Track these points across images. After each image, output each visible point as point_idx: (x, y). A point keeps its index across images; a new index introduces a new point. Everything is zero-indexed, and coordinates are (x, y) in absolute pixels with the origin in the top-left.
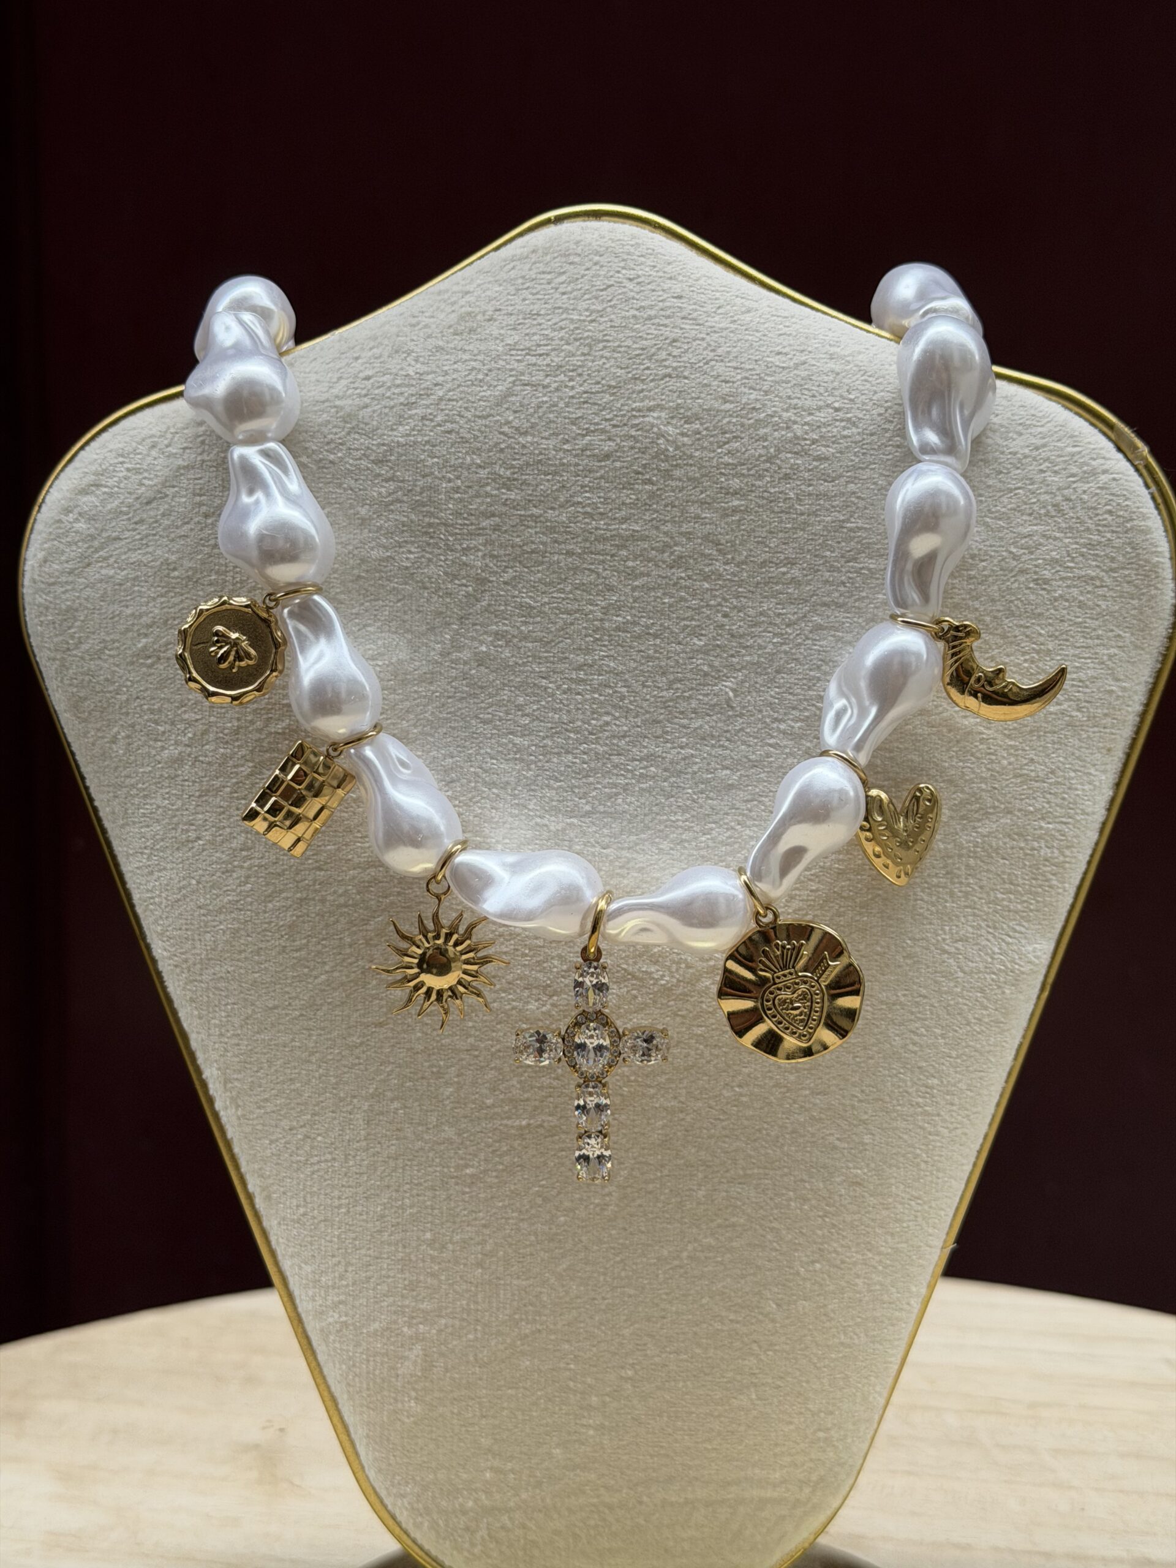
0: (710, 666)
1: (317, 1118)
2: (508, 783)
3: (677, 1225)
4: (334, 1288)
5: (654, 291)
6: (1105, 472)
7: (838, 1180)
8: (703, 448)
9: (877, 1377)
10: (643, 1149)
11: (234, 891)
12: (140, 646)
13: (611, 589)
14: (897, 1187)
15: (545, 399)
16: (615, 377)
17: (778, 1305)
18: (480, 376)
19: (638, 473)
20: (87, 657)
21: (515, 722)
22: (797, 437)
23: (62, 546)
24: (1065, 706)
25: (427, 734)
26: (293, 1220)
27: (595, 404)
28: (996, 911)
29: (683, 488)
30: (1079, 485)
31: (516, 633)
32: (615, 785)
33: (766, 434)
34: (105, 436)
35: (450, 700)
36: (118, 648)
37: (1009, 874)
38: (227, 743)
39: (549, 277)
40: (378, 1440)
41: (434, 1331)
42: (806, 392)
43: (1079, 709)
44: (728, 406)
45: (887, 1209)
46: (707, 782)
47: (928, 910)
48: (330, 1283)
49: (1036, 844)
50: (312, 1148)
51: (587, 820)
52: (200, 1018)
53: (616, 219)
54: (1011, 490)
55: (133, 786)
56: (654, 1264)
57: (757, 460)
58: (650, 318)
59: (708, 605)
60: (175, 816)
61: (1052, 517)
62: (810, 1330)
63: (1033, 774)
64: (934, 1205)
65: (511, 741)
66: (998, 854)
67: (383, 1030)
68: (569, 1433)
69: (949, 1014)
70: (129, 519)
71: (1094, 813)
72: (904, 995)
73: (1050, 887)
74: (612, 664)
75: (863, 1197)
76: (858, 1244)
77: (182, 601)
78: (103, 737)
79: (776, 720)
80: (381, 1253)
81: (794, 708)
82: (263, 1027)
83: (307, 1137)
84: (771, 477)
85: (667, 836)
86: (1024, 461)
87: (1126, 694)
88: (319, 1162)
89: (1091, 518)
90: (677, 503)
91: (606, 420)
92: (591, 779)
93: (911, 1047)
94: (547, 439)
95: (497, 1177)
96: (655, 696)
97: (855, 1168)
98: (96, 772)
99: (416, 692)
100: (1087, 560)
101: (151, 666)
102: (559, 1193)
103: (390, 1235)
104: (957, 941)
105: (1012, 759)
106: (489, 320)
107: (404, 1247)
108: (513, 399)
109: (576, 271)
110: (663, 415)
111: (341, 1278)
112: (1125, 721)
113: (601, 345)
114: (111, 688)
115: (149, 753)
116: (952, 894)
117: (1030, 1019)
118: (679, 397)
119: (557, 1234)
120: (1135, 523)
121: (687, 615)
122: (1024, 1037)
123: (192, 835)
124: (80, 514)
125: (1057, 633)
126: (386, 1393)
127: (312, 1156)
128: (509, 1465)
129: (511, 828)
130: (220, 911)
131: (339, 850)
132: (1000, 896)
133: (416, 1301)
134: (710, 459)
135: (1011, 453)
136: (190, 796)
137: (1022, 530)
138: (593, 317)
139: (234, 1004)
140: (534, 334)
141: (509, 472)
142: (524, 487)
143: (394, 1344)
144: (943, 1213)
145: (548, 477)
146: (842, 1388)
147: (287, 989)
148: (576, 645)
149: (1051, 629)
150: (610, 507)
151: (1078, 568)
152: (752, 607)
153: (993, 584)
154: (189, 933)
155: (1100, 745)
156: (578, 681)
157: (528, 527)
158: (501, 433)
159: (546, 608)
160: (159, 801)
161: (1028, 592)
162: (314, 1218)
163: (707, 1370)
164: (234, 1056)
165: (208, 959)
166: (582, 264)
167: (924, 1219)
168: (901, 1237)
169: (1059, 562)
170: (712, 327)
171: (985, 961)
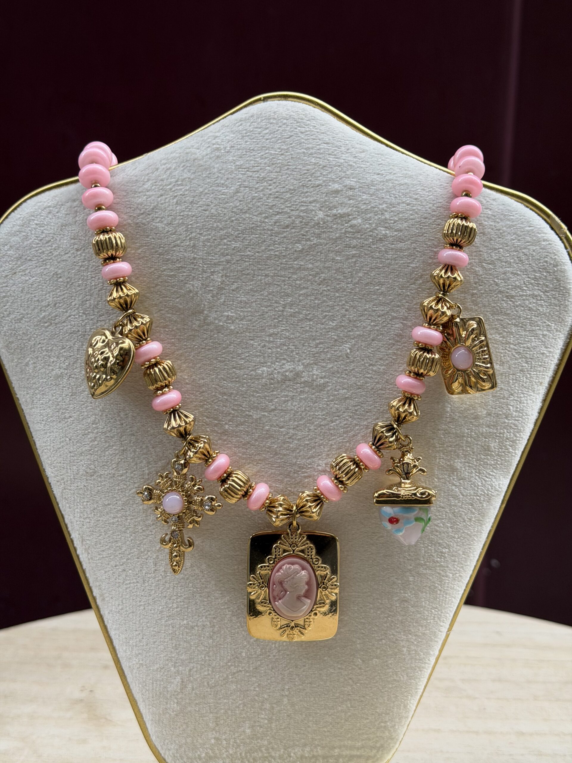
0: (338, 336)
1: (129, 561)
2: (232, 393)
4: (136, 646)
5: (314, 139)
6: (544, 240)
7: (396, 599)
9: (412, 696)
11: (88, 444)
12: (41, 316)
14: (425, 603)
15: (256, 195)
16: (293, 184)
17: (363, 661)
18: (222, 182)
19: (304, 235)
20: (13, 321)
21: (236, 362)
22: (386, 219)
24: (520, 361)
26: (116, 612)
27: (282, 198)
28: (480, 464)
29: (327, 244)
30: (531, 247)
31: (238, 316)
32: (287, 396)
33: (370, 217)
34: (24, 205)
35: (203, 350)
36: (30, 317)
39: (260, 130)
40: (157, 722)
41: (187, 670)
42: (392, 195)
43: (527, 363)
44: (351, 201)
45: (421, 613)
46: (335, 395)
47: (446, 463)
49: (502, 431)
50: (126, 576)
51: (272, 413)
52: (70, 508)
53: (295, 100)
54: (496, 249)
55: (37, 388)
57: (366, 230)
58: (311, 154)
59: (338, 305)
60: (58, 405)
61: (517, 263)
62: (379, 673)
63: (502, 396)
64: (443, 612)
65: (234, 372)
66: (482, 435)
68: (255, 722)
69: (455, 516)
70: (37, 251)
71: (532, 415)
73: (509, 452)
74: (287, 334)
75: (408, 607)
76: (404, 631)
77: (64, 294)
78: (21, 363)
79: (371, 365)
80: (161, 630)
81: (381, 359)
82: (102, 514)
83: (124, 570)
84: (373, 239)
85: (313, 423)
86: (503, 234)
87: (551, 355)
88: (130, 583)
89: (537, 265)
90: (323, 252)
91: (287, 207)
92: (275, 393)
93: (435, 533)
94: (257, 216)
95: (221, 594)
96: (309, 351)
97: (404, 593)
98: (18, 381)
99: (185, 345)
100: (534, 286)
101: (48, 326)
103: (166, 621)
104: (460, 480)
106: (228, 152)
107: (173, 627)
108: (239, 194)
109: (274, 128)
110: (318, 205)
111: (140, 641)
112: (550, 368)
113: (286, 167)
114: (26, 338)
116: (458, 456)
117: (496, 518)
118: (326, 196)
120: (559, 267)
122: (492, 527)
123: (67, 415)
124: (11, 246)
125: (517, 323)
126: (161, 700)
127: (127, 580)
128: (224, 737)
129: (233, 417)
130: (81, 454)
133: (178, 655)
134: (341, 229)
135: (497, 230)
136: (66, 395)
137: (501, 270)
138: (283, 152)
139: (87, 502)
140: (251, 160)
141: (236, 233)
142: (244, 241)
143: (166, 675)
144: (448, 615)
145: (257, 236)
146: (394, 702)
147: (115, 496)
148: (269, 323)
149: (514, 321)
150: (289, 252)
151: (529, 290)
152: (361, 307)
153: (485, 298)
154: (65, 465)
155: (537, 381)
156: (269, 342)
157: (246, 261)
158: (232, 212)
159: (254, 304)
160: (50, 397)
161: (503, 302)
162: (127, 611)
163: (326, 692)
164: (87, 528)
165: (74, 479)
166: (277, 124)
167: (439, 618)
168: (426, 627)
169: (519, 287)
170: (344, 159)
171: (474, 489)
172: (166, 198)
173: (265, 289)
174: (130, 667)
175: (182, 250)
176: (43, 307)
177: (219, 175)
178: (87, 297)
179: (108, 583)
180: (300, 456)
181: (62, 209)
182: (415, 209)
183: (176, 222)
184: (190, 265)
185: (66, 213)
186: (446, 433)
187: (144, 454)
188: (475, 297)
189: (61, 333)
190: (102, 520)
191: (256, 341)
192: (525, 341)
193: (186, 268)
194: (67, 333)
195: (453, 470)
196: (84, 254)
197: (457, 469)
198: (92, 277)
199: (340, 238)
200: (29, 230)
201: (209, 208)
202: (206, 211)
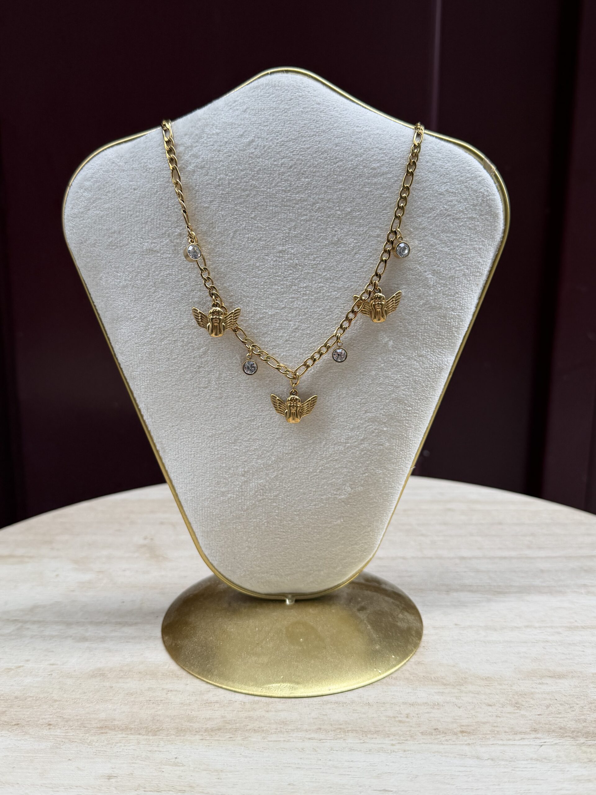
0: (330, 251)
1: (182, 422)
2: (253, 296)
3: (315, 460)
4: (189, 484)
5: (309, 101)
6: (480, 177)
9: (386, 514)
10: (303, 433)
11: (149, 337)
12: (109, 241)
13: (291, 220)
14: (396, 447)
15: (267, 144)
16: (294, 135)
17: (352, 489)
20: (89, 246)
21: (256, 272)
22: (364, 160)
23: (78, 202)
24: (462, 268)
25: (222, 277)
26: (174, 460)
27: (286, 146)
28: (434, 345)
30: (471, 181)
31: (256, 237)
32: (294, 298)
33: (352, 159)
34: (95, 158)
36: (101, 243)
37: (440, 332)
39: (268, 95)
40: (206, 538)
42: (368, 142)
43: (467, 269)
44: (338, 148)
45: (392, 454)
46: (328, 296)
48: (188, 482)
49: (450, 321)
50: (180, 433)
51: (283, 311)
52: (137, 385)
53: (294, 74)
54: (445, 183)
55: (109, 297)
56: (308, 475)
57: (349, 169)
58: (307, 112)
59: (329, 227)
60: (125, 308)
61: (460, 194)
62: (363, 497)
63: (450, 294)
64: (409, 452)
65: (254, 280)
67: (206, 390)
68: (276, 534)
69: (416, 384)
71: (471, 308)
72: (400, 377)
73: (455, 336)
74: (293, 251)
75: (384, 450)
76: (381, 467)
77: (125, 224)
78: (97, 278)
80: (207, 471)
82: (161, 389)
83: (178, 429)
84: (354, 176)
85: (313, 317)
86: (450, 172)
87: (485, 263)
88: (183, 438)
89: (474, 195)
90: (318, 186)
91: (291, 152)
92: (285, 295)
94: (268, 160)
95: (249, 444)
96: (309, 263)
98: (95, 291)
99: (217, 260)
100: (473, 211)
101: (115, 249)
103: (210, 465)
104: (420, 357)
105: (442, 288)
106: (244, 112)
107: (215, 469)
108: (254, 143)
109: (279, 93)
111: (192, 480)
112: (484, 274)
113: (289, 122)
114: (99, 258)
115: (115, 284)
116: (418, 339)
117: (445, 386)
118: (319, 143)
119: (271, 464)
120: (491, 197)
121: (322, 231)
122: (442, 392)
123: (132, 316)
124: (85, 189)
125: (461, 239)
126: (209, 521)
127: (180, 436)
129: (255, 314)
130: (144, 345)
132: (436, 340)
133: (220, 488)
134: (331, 169)
135: (445, 168)
136: (131, 301)
137: (449, 199)
138: (286, 111)
139: (150, 380)
140: (262, 118)
142: (259, 179)
143: (212, 504)
144: (412, 456)
146: (374, 518)
147: (170, 374)
148: (279, 242)
149: (458, 238)
150: (292, 188)
151: (469, 214)
152: (346, 228)
153: (437, 220)
154: (132, 353)
155: (475, 283)
156: (279, 257)
157: (260, 195)
158: (250, 157)
159: (267, 228)
160: (119, 303)
161: (450, 223)
162: (182, 459)
163: (326, 512)
164: (150, 399)
165: (140, 363)
166: (281, 90)
167: (405, 458)
168: (396, 464)
169: (462, 212)
170: (332, 115)
171: (429, 364)
173: (275, 216)
174: (186, 499)
176: (111, 234)
179: (168, 439)
181: (122, 159)
182: (385, 153)
187: (190, 343)
188: (430, 219)
189: (125, 254)
190: (161, 393)
191: (270, 256)
192: (466, 253)
194: (130, 253)
198: (146, 210)
199: (330, 175)
200: (99, 176)
201: (232, 154)
202: (230, 156)
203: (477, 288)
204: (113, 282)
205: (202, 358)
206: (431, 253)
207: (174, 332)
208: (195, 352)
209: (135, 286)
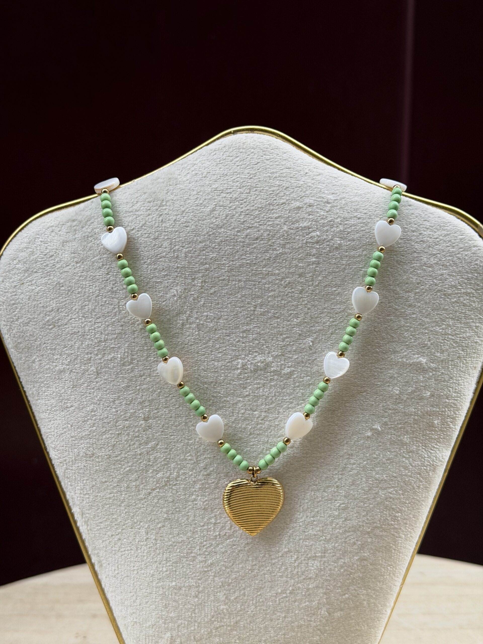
0: (302, 331)
1: (124, 531)
2: (212, 382)
3: (285, 579)
4: (131, 606)
5: (278, 165)
6: (474, 246)
8: (300, 235)
10: (270, 545)
11: (88, 430)
12: (46, 320)
14: (382, 561)
15: (230, 212)
16: (261, 203)
17: (329, 614)
18: (201, 202)
19: (271, 246)
20: (22, 325)
21: (215, 355)
22: (340, 231)
23: (10, 275)
24: (457, 349)
26: (112, 576)
27: (252, 215)
28: (426, 439)
29: (291, 252)
30: (464, 252)
31: (216, 316)
32: (259, 384)
33: (327, 229)
34: (30, 225)
35: (186, 346)
36: (36, 321)
38: (85, 364)
39: (231, 158)
41: (176, 626)
42: (346, 211)
43: (463, 350)
44: (311, 217)
45: (378, 570)
46: (300, 382)
47: (397, 439)
49: (444, 409)
50: (121, 544)
51: (247, 398)
52: (71, 485)
53: (260, 132)
54: (434, 255)
55: (42, 382)
56: (275, 596)
58: (276, 177)
59: (301, 304)
60: (61, 396)
61: (452, 266)
62: (343, 624)
63: (443, 379)
64: (398, 568)
65: (213, 364)
66: (427, 414)
67: (155, 492)
69: (406, 485)
70: (42, 264)
71: (468, 395)
72: (386, 477)
73: (450, 428)
74: (258, 330)
75: (368, 565)
76: (365, 586)
77: (65, 301)
78: (28, 361)
80: (152, 591)
82: (100, 490)
83: (120, 539)
84: (330, 248)
85: (282, 406)
86: (440, 242)
88: (125, 551)
89: (469, 267)
90: (288, 259)
91: (256, 222)
92: (249, 381)
93: (389, 499)
94: (230, 230)
95: (205, 558)
96: (277, 344)
98: (25, 376)
99: (171, 342)
100: (467, 285)
101: (52, 329)
102: (232, 565)
103: (157, 583)
104: (409, 453)
105: (434, 373)
106: (205, 177)
107: (163, 588)
108: (215, 212)
109: (243, 156)
110: (282, 220)
111: (134, 602)
113: (255, 189)
114: (33, 339)
116: (407, 432)
117: (439, 486)
118: (289, 212)
119: (231, 583)
121: (292, 308)
122: (437, 493)
123: (69, 405)
124: (19, 261)
125: (454, 317)
127: (122, 548)
130: (81, 438)
131: (135, 412)
132: (428, 432)
133: (168, 613)
134: (303, 240)
135: (434, 238)
136: (68, 388)
137: (439, 272)
138: (251, 176)
139: (87, 480)
140: (225, 184)
141: (213, 245)
142: (220, 251)
143: (157, 631)
144: (401, 571)
145: (231, 247)
147: (111, 474)
148: (243, 321)
149: (451, 315)
150: (258, 261)
151: (463, 289)
152: (321, 305)
153: (427, 296)
154: (67, 448)
155: (472, 366)
156: (243, 337)
157: (222, 269)
158: (210, 227)
159: (229, 305)
160: (54, 389)
161: (441, 299)
162: (122, 575)
164: (86, 503)
165: (75, 460)
166: (246, 153)
167: (394, 574)
168: (383, 582)
169: (455, 286)
170: (304, 181)
171: (421, 461)
172: (153, 217)
173: (238, 292)
174: (125, 625)
175: (167, 261)
176: (48, 312)
177: (198, 196)
178: (86, 303)
180: (271, 435)
181: (63, 228)
182: (365, 222)
183: (162, 237)
184: (174, 273)
185: (67, 231)
186: (396, 412)
187: (136, 437)
188: (418, 295)
189: (64, 334)
190: (100, 496)
191: (231, 337)
192: (461, 332)
193: (171, 275)
194: (69, 334)
195: (403, 444)
196: (82, 266)
197: (407, 443)
198: (90, 286)
199: (301, 247)
200: (35, 247)
201: (190, 224)
202: (187, 227)
203: (474, 371)
204: (48, 366)
205: (150, 454)
206: (419, 333)
207: (117, 424)
208: (142, 447)
209: (73, 371)
